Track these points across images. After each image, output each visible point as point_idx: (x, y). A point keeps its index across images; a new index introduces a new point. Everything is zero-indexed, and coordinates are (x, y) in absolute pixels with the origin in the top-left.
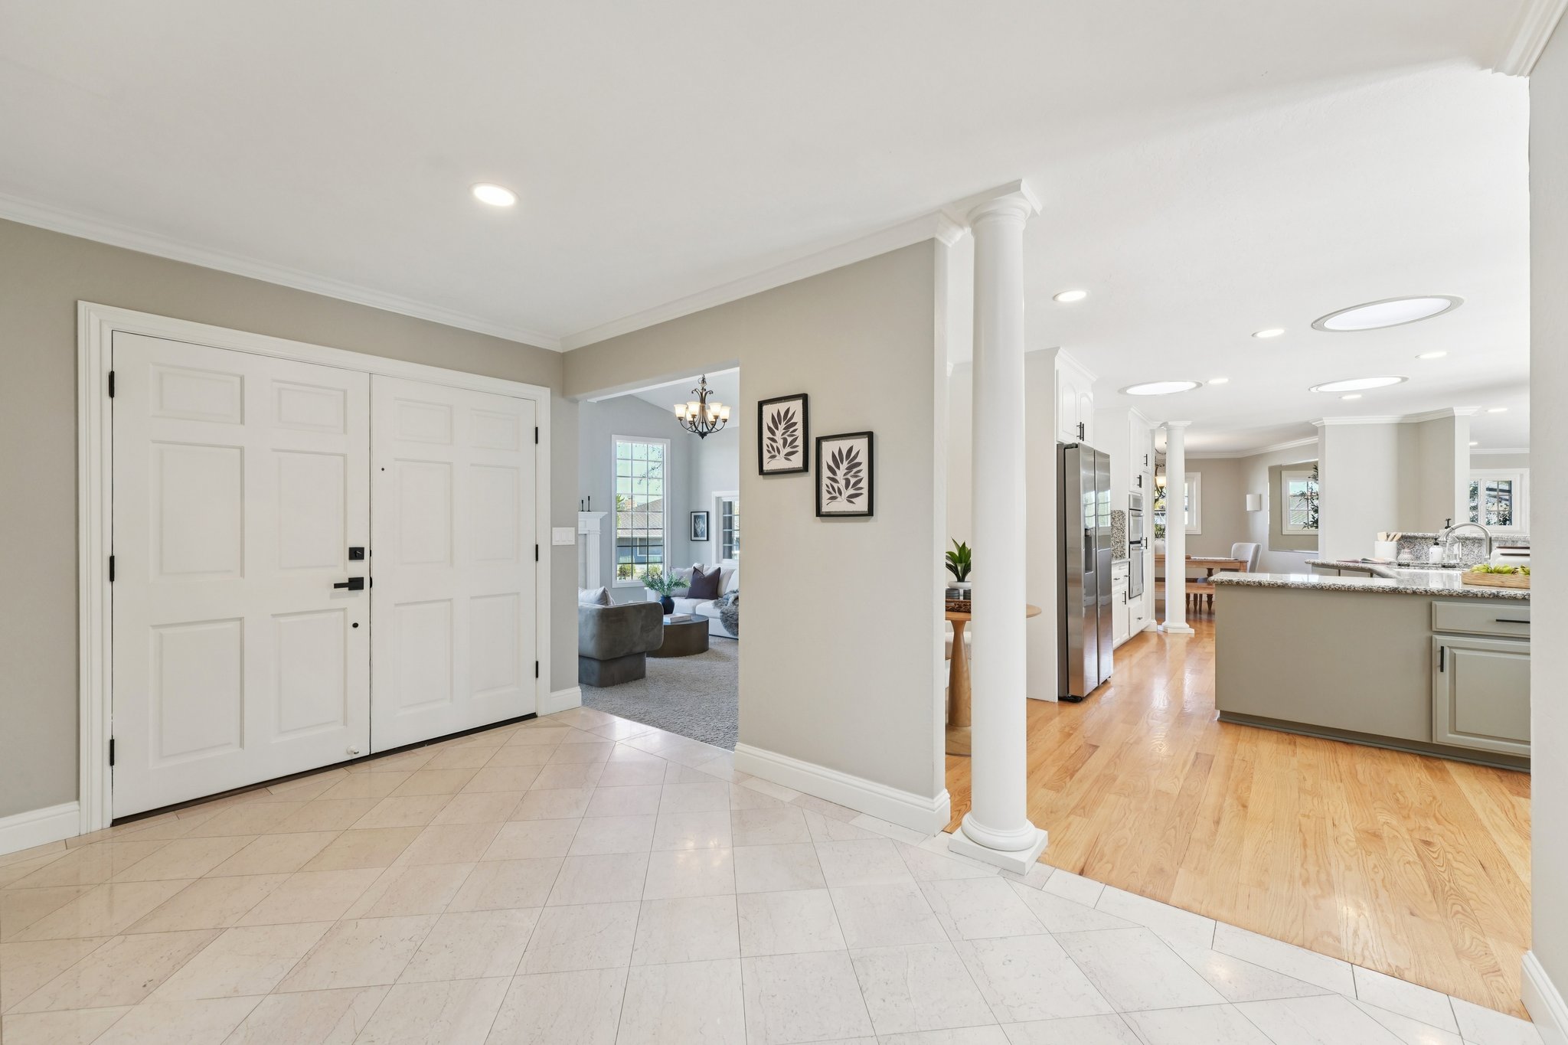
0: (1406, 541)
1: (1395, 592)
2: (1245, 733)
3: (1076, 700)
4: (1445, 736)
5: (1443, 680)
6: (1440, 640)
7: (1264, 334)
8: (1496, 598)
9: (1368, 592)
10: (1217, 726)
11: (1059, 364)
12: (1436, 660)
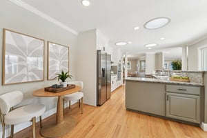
0: (157, 71)
1: (159, 83)
2: (131, 113)
3: (100, 106)
4: (168, 115)
5: (168, 103)
6: (167, 93)
7: (135, 28)
8: (178, 84)
9: (154, 82)
10: (125, 111)
11: (97, 32)
12: (167, 98)
